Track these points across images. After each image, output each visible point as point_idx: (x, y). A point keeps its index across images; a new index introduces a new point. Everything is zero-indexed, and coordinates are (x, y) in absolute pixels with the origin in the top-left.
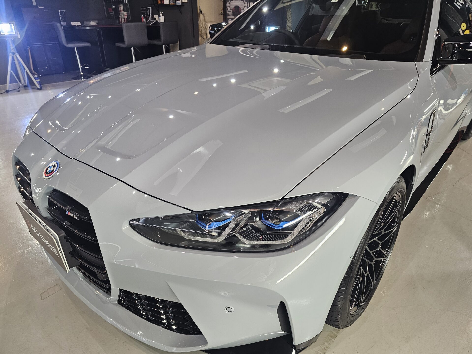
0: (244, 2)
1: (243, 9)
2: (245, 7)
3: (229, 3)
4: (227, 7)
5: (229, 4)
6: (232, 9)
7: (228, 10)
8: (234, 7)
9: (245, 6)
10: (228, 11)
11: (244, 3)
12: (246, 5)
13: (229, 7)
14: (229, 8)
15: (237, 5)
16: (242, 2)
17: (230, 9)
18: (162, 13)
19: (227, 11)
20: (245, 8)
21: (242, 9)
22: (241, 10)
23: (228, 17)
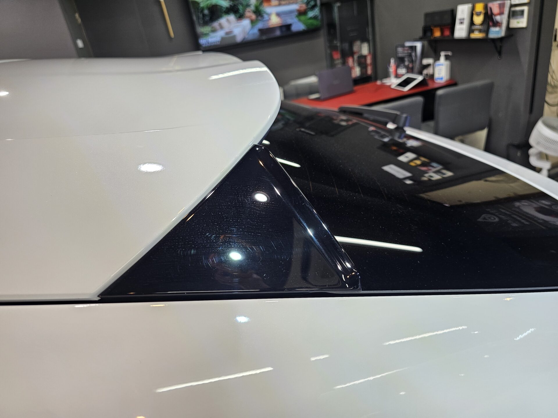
18: (444, 55)
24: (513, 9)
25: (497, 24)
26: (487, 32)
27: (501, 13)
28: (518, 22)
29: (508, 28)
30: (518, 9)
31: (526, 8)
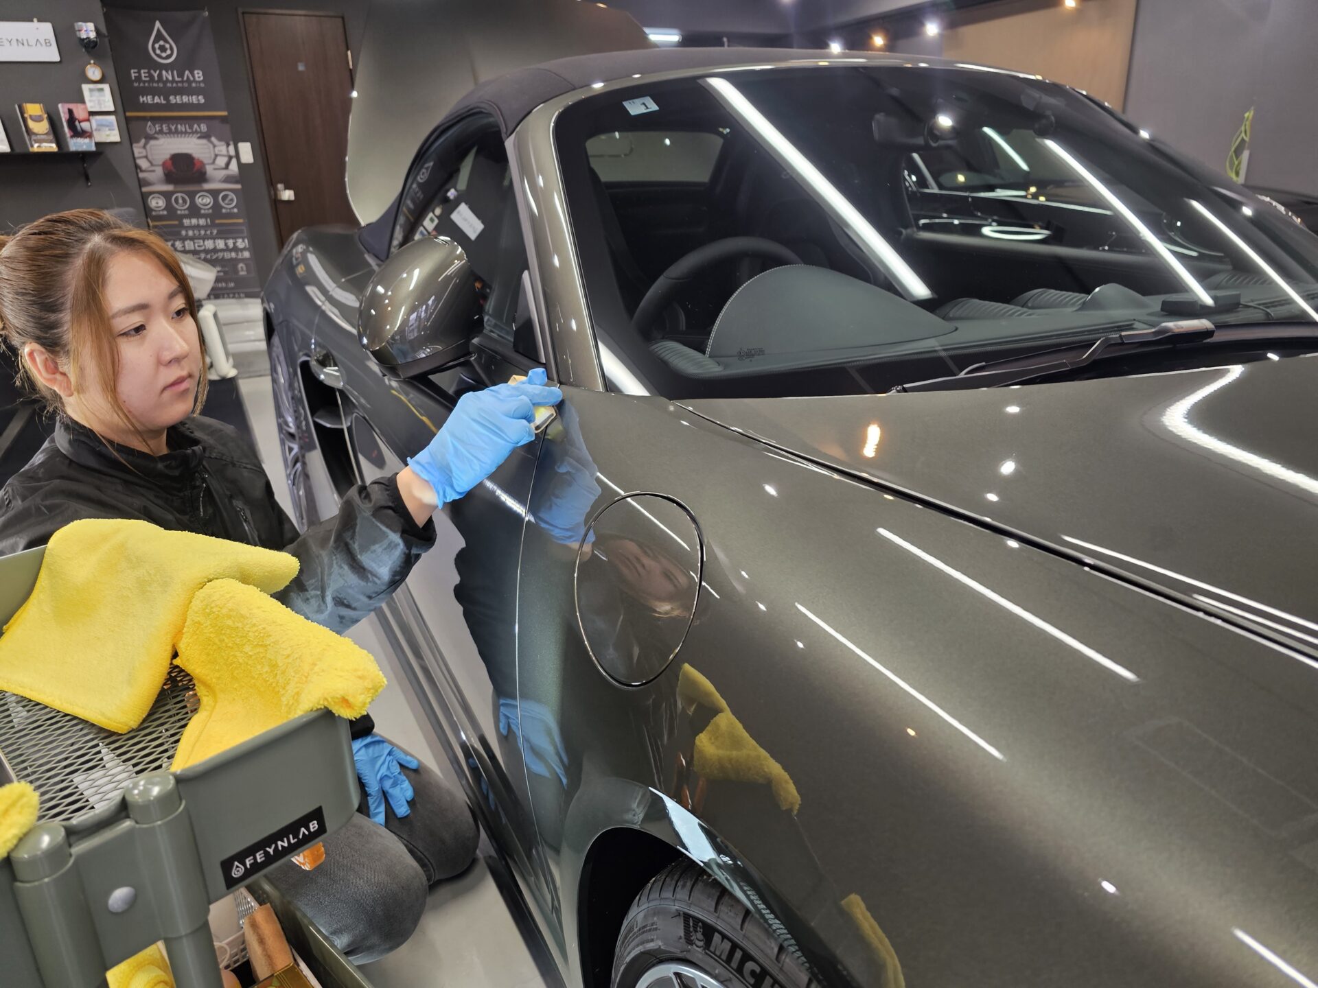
26: (63, 143)
28: (109, 136)
29: (98, 143)
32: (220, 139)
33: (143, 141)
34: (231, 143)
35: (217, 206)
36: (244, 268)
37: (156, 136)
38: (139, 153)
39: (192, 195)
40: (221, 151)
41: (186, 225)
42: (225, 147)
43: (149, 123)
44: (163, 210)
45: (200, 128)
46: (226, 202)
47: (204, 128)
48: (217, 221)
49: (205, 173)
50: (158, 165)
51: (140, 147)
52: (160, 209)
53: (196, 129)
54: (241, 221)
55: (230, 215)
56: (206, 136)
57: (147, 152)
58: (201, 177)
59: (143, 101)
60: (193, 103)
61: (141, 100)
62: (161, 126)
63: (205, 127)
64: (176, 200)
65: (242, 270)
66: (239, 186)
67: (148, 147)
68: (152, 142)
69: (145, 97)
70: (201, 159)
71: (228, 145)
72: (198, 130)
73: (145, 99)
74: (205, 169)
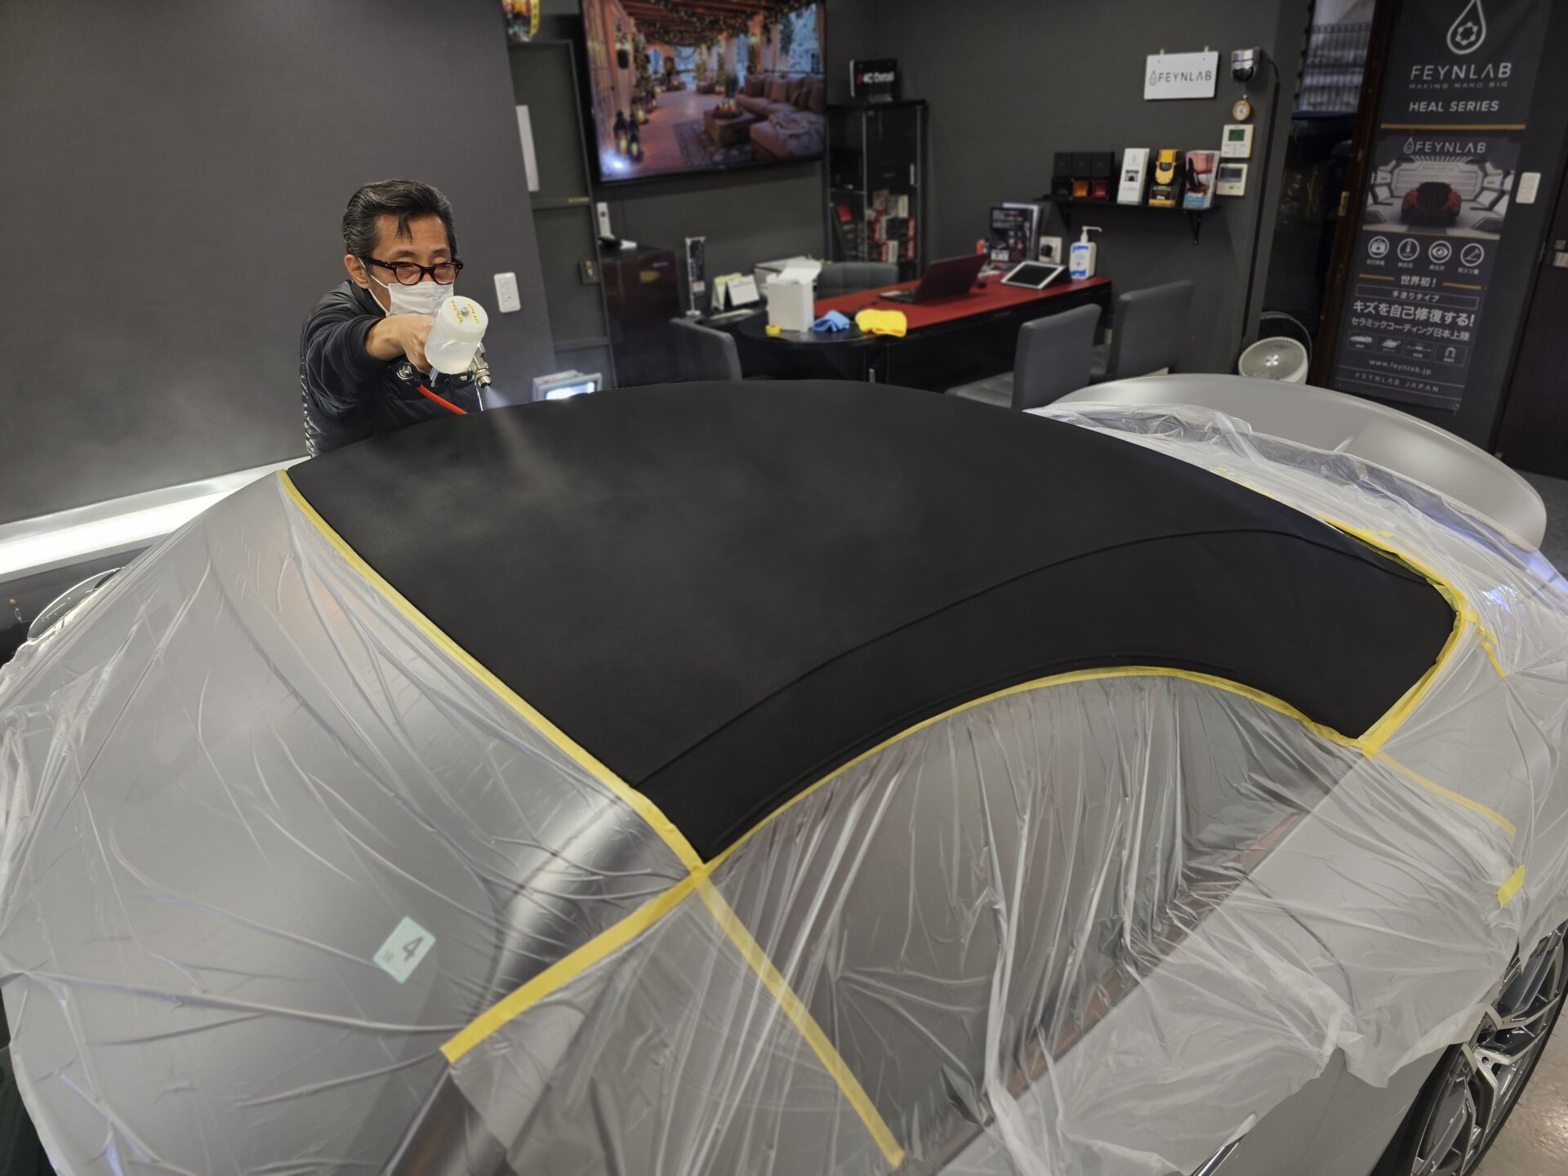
0: (1483, 170)
1: (1472, 197)
2: (1483, 189)
3: (1391, 172)
4: (1372, 188)
5: (1388, 176)
6: (1403, 194)
7: (1375, 197)
8: (1416, 185)
9: (1485, 185)
10: (1376, 202)
11: (1486, 175)
12: (1495, 178)
13: (1389, 185)
14: (1382, 193)
15: (1440, 180)
16: (1475, 168)
17: (1392, 195)
18: (1089, 232)
19: (1370, 200)
20: (1485, 193)
21: (1463, 197)
22: (1459, 200)
23: (1366, 228)
24: (1223, 165)
25: (1199, 187)
26: (1180, 199)
27: (1208, 171)
28: (1231, 188)
29: (1216, 197)
30: (1231, 166)
31: (1244, 167)
32: (1497, 167)
33: (1394, 162)
34: (1513, 172)
35: (1454, 261)
36: (1453, 355)
37: (1412, 157)
38: (1383, 178)
39: (1426, 243)
40: (1492, 183)
41: (1402, 283)
42: (1501, 177)
43: (1411, 139)
44: (1380, 259)
45: (1476, 148)
46: (1469, 258)
47: (1482, 147)
48: (1445, 284)
49: (1457, 213)
50: (1399, 197)
51: (1387, 171)
52: (1380, 256)
53: (1470, 149)
54: (1478, 288)
55: (1468, 278)
56: (1479, 160)
57: (1392, 179)
58: (1451, 218)
59: (1414, 109)
60: (1480, 111)
61: (1411, 106)
62: (1424, 145)
63: (1484, 148)
64: (1405, 246)
65: (1450, 357)
66: (1496, 237)
67: (1396, 172)
68: (1405, 166)
69: (1417, 104)
70: (1460, 193)
71: (1506, 174)
72: (1472, 150)
73: (1416, 107)
74: (1459, 207)
